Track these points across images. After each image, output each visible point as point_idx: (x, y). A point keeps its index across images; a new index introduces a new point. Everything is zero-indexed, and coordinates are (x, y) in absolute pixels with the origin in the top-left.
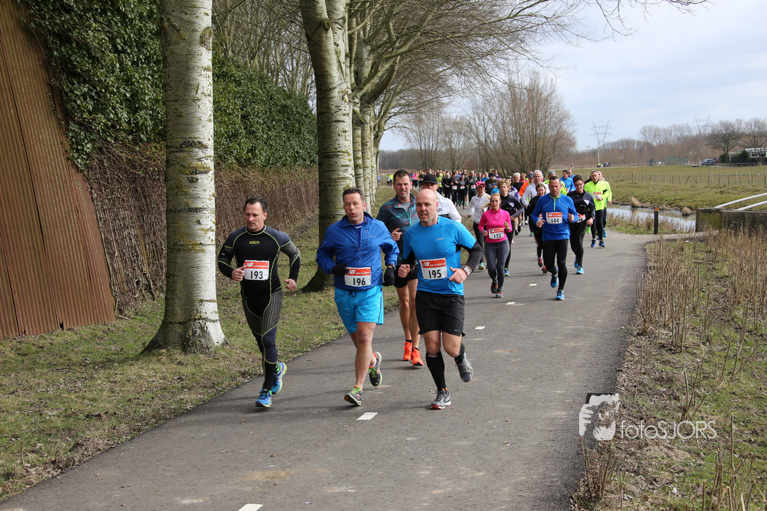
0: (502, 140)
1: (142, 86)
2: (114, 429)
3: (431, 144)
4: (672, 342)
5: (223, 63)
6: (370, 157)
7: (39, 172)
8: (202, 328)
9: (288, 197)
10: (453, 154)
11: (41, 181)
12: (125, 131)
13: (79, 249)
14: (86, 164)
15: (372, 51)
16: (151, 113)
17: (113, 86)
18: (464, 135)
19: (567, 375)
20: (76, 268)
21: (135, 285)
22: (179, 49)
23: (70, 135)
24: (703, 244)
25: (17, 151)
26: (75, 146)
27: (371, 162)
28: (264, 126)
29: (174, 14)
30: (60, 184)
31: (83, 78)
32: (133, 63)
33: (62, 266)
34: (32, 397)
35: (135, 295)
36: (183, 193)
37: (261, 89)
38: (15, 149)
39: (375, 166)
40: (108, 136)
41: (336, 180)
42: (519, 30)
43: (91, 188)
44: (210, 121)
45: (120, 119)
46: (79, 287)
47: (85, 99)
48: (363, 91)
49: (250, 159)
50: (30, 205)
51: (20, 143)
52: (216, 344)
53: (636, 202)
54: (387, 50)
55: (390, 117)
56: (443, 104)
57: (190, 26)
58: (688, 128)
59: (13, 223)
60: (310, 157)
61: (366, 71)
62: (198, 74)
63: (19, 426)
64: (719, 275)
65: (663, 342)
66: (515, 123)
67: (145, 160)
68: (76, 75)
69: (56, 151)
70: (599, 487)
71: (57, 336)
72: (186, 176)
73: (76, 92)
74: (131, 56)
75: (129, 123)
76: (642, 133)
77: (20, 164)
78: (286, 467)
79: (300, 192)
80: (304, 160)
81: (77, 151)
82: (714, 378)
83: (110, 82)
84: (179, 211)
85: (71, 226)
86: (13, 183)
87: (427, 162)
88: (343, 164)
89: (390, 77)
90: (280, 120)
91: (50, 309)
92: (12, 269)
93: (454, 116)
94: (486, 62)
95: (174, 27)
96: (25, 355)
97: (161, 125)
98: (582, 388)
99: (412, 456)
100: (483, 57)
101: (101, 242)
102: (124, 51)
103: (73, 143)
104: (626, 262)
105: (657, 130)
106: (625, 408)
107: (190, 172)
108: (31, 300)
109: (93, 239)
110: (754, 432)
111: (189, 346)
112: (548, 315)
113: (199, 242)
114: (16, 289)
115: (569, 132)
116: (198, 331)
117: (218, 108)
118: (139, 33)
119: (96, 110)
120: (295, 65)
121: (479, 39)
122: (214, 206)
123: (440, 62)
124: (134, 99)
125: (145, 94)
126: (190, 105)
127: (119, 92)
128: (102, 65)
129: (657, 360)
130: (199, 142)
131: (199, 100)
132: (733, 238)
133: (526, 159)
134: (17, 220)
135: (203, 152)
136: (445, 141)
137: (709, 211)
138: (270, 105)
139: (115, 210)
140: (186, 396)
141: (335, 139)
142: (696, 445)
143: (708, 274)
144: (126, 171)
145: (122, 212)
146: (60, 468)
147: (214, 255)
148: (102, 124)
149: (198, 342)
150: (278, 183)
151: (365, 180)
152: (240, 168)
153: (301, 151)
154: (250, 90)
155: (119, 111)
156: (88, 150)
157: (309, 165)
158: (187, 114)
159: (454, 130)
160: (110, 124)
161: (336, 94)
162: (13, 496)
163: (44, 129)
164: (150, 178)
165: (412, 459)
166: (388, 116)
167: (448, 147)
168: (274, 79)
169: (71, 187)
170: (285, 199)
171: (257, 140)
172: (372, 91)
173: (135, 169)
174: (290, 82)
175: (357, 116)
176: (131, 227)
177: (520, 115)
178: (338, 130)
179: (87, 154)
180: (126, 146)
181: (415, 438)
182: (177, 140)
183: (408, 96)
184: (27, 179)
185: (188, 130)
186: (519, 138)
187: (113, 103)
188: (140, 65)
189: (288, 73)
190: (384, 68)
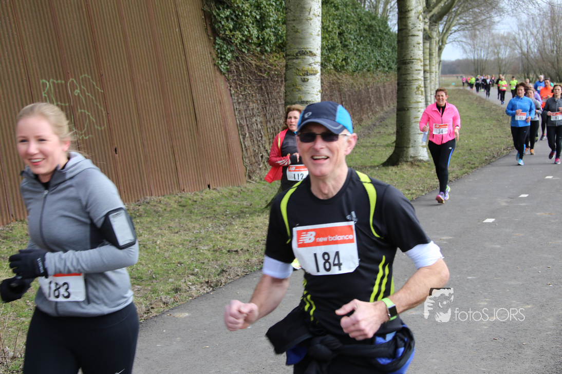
0: (542, 51)
1: (268, 10)
2: (248, 261)
3: (483, 55)
6: (434, 64)
7: (195, 74)
9: (371, 95)
10: (500, 62)
11: (196, 81)
12: (255, 44)
13: (222, 131)
14: (227, 68)
16: (274, 30)
17: (248, 11)
18: (510, 47)
20: (219, 145)
21: (260, 158)
23: (217, 47)
25: (180, 59)
26: (220, 55)
28: (355, 41)
30: (208, 83)
31: (228, 5)
33: (210, 143)
34: (190, 236)
35: (260, 165)
36: (297, 90)
37: (353, 12)
38: (178, 57)
39: (438, 71)
40: (243, 48)
41: (410, 81)
43: (231, 87)
44: (318, 35)
45: (252, 35)
46: (221, 158)
47: (228, 21)
48: (432, 13)
49: (343, 66)
50: (188, 99)
51: (182, 53)
55: (451, 34)
56: (494, 22)
59: (176, 111)
60: (388, 64)
63: (182, 256)
66: (553, 37)
67: (268, 66)
69: (206, 59)
71: (206, 193)
72: (299, 77)
73: (221, 15)
75: (258, 38)
77: (182, 68)
79: (380, 92)
80: (384, 67)
81: (221, 59)
85: (216, 114)
86: (177, 83)
88: (416, 68)
90: (366, 36)
91: (201, 174)
92: (175, 144)
93: (502, 32)
96: (184, 206)
97: (280, 39)
99: (472, 291)
101: (236, 127)
103: (218, 53)
107: (303, 74)
108: (188, 167)
109: (231, 124)
114: (178, 159)
117: (323, 28)
119: (235, 29)
124: (262, 20)
125: (270, 16)
126: (304, 23)
127: (251, 14)
130: (310, 52)
131: (311, 19)
134: (179, 109)
135: (313, 59)
136: (494, 52)
138: (359, 25)
139: (247, 103)
141: (410, 49)
144: (255, 74)
145: (251, 104)
146: (212, 287)
148: (239, 39)
150: (363, 84)
151: (430, 82)
152: (336, 73)
153: (381, 60)
154: (345, 13)
155: (251, 29)
156: (229, 59)
157: (387, 71)
158: (302, 30)
159: (502, 43)
160: (244, 39)
161: (413, 15)
162: (181, 305)
163: (198, 43)
164: (271, 79)
165: (472, 293)
166: (450, 32)
167: (496, 57)
168: (363, 6)
169: (216, 85)
170: (368, 97)
171: (349, 51)
172: (438, 13)
173: (261, 72)
174: (374, 8)
175: (427, 33)
176: (258, 115)
177: (557, 30)
178: (413, 42)
179: (228, 61)
180: (255, 56)
181: (474, 278)
182: (294, 50)
183: (466, 17)
184: (186, 79)
185: (302, 43)
186: (555, 49)
187: (247, 23)
189: (373, 1)
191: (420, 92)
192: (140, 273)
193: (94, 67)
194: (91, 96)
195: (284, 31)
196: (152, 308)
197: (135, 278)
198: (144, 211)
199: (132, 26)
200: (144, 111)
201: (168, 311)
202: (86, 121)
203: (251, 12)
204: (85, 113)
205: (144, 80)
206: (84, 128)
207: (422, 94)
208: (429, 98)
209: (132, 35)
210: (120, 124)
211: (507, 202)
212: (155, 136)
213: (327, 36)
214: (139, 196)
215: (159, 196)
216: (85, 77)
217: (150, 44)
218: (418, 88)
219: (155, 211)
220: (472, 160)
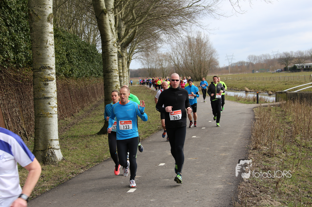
0: (186, 63)
1: (20, 42)
3: (153, 66)
4: (269, 152)
5: (57, 31)
6: (126, 72)
8: (52, 153)
9: (88, 91)
10: (163, 70)
12: (12, 62)
15: (125, 24)
16: (24, 54)
17: (6, 42)
18: (168, 61)
19: (222, 168)
22: (38, 24)
24: (279, 108)
27: (126, 74)
28: (77, 59)
29: (35, 8)
32: (15, 31)
36: (42, 90)
37: (75, 42)
39: (128, 76)
40: (4, 65)
41: (112, 83)
42: (192, 13)
44: (53, 57)
45: (10, 57)
48: (122, 42)
49: (70, 74)
52: (59, 160)
53: (247, 89)
54: (132, 23)
55: (134, 54)
56: (158, 47)
57: (43, 13)
58: (269, 56)
60: (98, 73)
61: (123, 33)
62: (47, 35)
64: (288, 121)
65: (265, 152)
66: (191, 55)
67: (22, 76)
72: (43, 83)
74: (14, 28)
75: (14, 59)
76: (248, 58)
79: (94, 89)
82: (289, 168)
84: (40, 99)
87: (152, 74)
88: (115, 75)
89: (134, 35)
90: (84, 56)
93: (163, 52)
94: (178, 27)
95: (35, 14)
97: (29, 59)
98: (229, 174)
100: (176, 25)
101: (2, 114)
102: (11, 26)
104: (245, 116)
105: (255, 57)
106: (250, 183)
107: (44, 80)
110: (309, 192)
111: (46, 161)
112: (212, 142)
113: (50, 113)
115: (216, 58)
116: (50, 154)
117: (57, 52)
118: (18, 17)
120: (89, 31)
121: (174, 17)
122: (56, 96)
123: (156, 28)
124: (16, 47)
125: (21, 45)
126: (44, 50)
127: (9, 44)
128: (1, 32)
129: (262, 160)
130: (48, 67)
131: (48, 47)
132: (293, 105)
133: (197, 71)
135: (50, 71)
136: (159, 64)
137: (281, 93)
138: (79, 49)
139: (9, 99)
140: (46, 185)
141: (111, 64)
142: (283, 199)
143: (283, 121)
144: (13, 81)
145: (11, 100)
147: (57, 119)
148: (1, 59)
149: (50, 159)
150: (83, 85)
151: (124, 83)
152: (66, 79)
153: (94, 70)
154: (70, 43)
155: (9, 53)
157: (98, 77)
158: (43, 54)
159: (163, 59)
160: (5, 59)
161: (110, 43)
164: (24, 84)
166: (133, 53)
167: (161, 67)
168: (80, 38)
171: (74, 65)
172: (126, 42)
173: (18, 80)
174: (87, 38)
175: (120, 54)
176: (16, 107)
177: (193, 51)
178: (112, 59)
180: (13, 70)
182: (38, 66)
183: (142, 44)
185: (43, 61)
186: (193, 62)
187: (6, 50)
188: (18, 32)
189: (86, 34)
190: (131, 31)
195: (31, 54)
213: (59, 56)
218: (116, 87)
220: (150, 128)
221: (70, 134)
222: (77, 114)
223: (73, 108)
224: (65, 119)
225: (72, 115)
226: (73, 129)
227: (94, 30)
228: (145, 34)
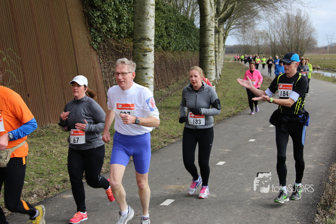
0: (282, 41)
1: (123, 13)
3: (249, 43)
5: (158, 3)
6: (221, 47)
7: (78, 50)
9: (184, 65)
10: (259, 47)
11: (79, 54)
12: (115, 33)
14: (98, 47)
16: (126, 25)
17: (111, 13)
18: (265, 39)
19: (314, 148)
23: (92, 34)
25: (69, 41)
26: (93, 39)
28: (175, 32)
30: (86, 56)
31: (98, 9)
32: (119, 2)
36: (140, 61)
37: (174, 15)
38: (68, 39)
39: (223, 52)
40: (108, 35)
41: (207, 57)
43: (100, 58)
44: (153, 28)
45: (113, 27)
47: (98, 18)
48: (220, 17)
49: (167, 47)
50: (74, 65)
51: (70, 37)
55: (231, 30)
56: (256, 24)
60: (194, 47)
61: (221, 8)
62: (149, 7)
66: (289, 33)
67: (123, 46)
68: (95, 7)
69: (85, 41)
70: (331, 200)
72: (141, 53)
73: (94, 15)
75: (117, 29)
77: (70, 46)
78: (185, 184)
79: (189, 63)
80: (192, 48)
81: (94, 41)
83: (109, 11)
84: (138, 69)
85: (91, 74)
86: (67, 55)
88: (211, 50)
89: (232, 11)
90: (181, 30)
92: (66, 92)
93: (260, 30)
94: (278, 4)
97: (130, 30)
98: (321, 155)
99: (242, 182)
100: (276, 2)
101: (103, 82)
107: (143, 51)
109: (100, 80)
113: (146, 83)
115: (315, 37)
117: (157, 25)
119: (103, 23)
120: (188, 5)
122: (153, 67)
123: (255, 4)
124: (119, 18)
125: (124, 16)
126: (145, 21)
127: (113, 15)
128: (106, 3)
130: (148, 38)
131: (148, 19)
134: (68, 71)
135: (149, 42)
136: (255, 41)
138: (177, 23)
139: (110, 68)
141: (207, 38)
144: (114, 51)
145: (112, 69)
147: (153, 89)
148: (105, 29)
150: (179, 58)
151: (219, 58)
152: (163, 51)
153: (190, 44)
154: (169, 16)
155: (113, 23)
156: (99, 41)
157: (193, 51)
158: (144, 25)
159: (260, 36)
160: (108, 29)
161: (209, 18)
162: (67, 190)
163: (80, 31)
164: (125, 54)
165: (242, 183)
166: (230, 29)
167: (257, 44)
168: (179, 12)
169: (91, 57)
170: (182, 66)
171: (171, 38)
172: (224, 17)
173: (118, 50)
174: (186, 13)
175: (217, 29)
177: (291, 30)
178: (209, 34)
179: (98, 43)
180: (115, 40)
181: (243, 174)
182: (138, 37)
183: (239, 20)
184: (73, 53)
185: (143, 33)
186: (290, 40)
187: (110, 20)
188: (122, 3)
189: (185, 9)
190: (230, 7)
191: (213, 63)
192: (42, 170)
193: (15, 44)
194: (13, 62)
195: (132, 25)
196: (49, 192)
197: (39, 174)
198: (45, 132)
199: (39, 20)
200: (46, 72)
201: (59, 194)
202: (10, 77)
203: (112, 13)
204: (9, 72)
205: (47, 52)
206: (9, 81)
207: (214, 65)
208: (218, 68)
209: (39, 25)
210: (31, 79)
211: (262, 130)
212: (53, 87)
213: (158, 29)
214: (43, 123)
215: (55, 124)
216: (10, 50)
217: (50, 31)
218: (211, 61)
219: (52, 132)
220: (242, 105)
221: (165, 104)
222: (172, 86)
223: (168, 80)
224: (160, 90)
225: (167, 87)
226: (167, 100)
227: (193, 4)
228: (243, 11)
